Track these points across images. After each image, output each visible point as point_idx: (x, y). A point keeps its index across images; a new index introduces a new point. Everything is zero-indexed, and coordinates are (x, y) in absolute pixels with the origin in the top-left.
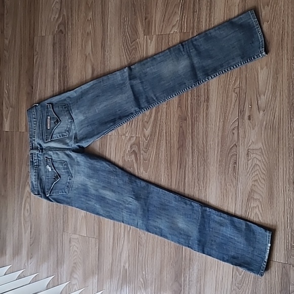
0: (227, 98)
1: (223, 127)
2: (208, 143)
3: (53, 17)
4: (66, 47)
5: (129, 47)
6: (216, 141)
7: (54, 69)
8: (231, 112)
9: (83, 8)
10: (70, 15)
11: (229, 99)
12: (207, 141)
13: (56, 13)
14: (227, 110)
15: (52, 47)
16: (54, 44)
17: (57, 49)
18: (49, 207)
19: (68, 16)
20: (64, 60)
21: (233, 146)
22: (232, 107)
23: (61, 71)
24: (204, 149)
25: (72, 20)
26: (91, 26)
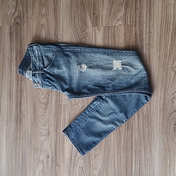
0: (167, 75)
1: (164, 97)
2: (151, 110)
3: (9, 11)
4: (22, 36)
5: (80, 36)
6: (159, 108)
7: (11, 53)
8: (170, 86)
9: (37, 5)
10: (25, 10)
11: (168, 76)
12: (150, 108)
13: (12, 9)
14: (167, 84)
15: (9, 36)
16: (11, 34)
17: (14, 37)
18: (8, 164)
19: (23, 11)
20: (21, 46)
21: (173, 112)
22: (171, 81)
23: (18, 54)
24: (148, 114)
25: (27, 15)
26: (44, 19)
